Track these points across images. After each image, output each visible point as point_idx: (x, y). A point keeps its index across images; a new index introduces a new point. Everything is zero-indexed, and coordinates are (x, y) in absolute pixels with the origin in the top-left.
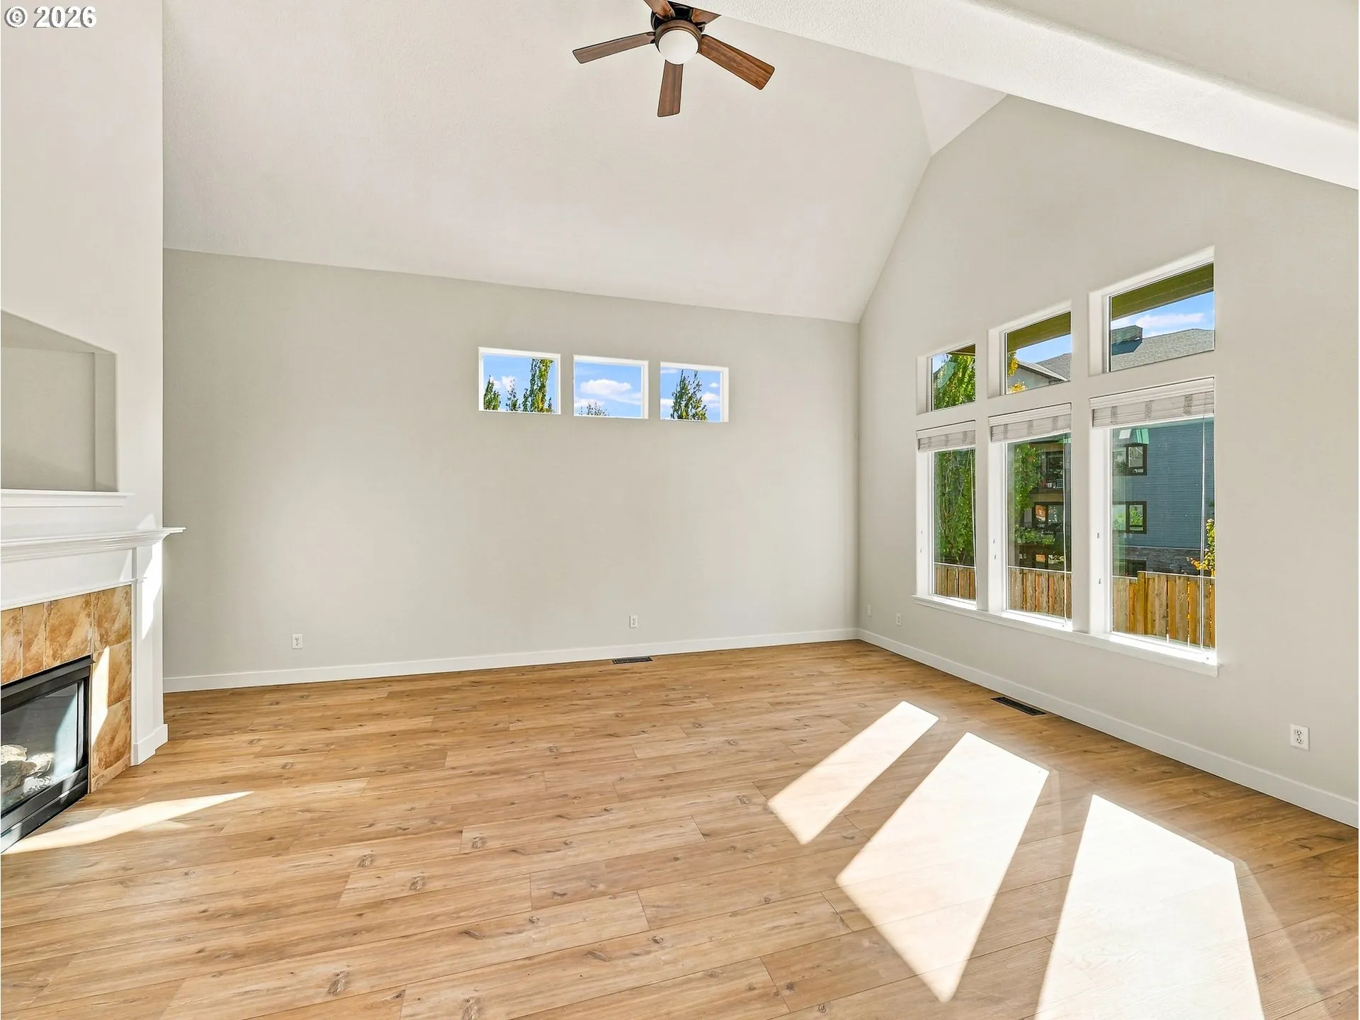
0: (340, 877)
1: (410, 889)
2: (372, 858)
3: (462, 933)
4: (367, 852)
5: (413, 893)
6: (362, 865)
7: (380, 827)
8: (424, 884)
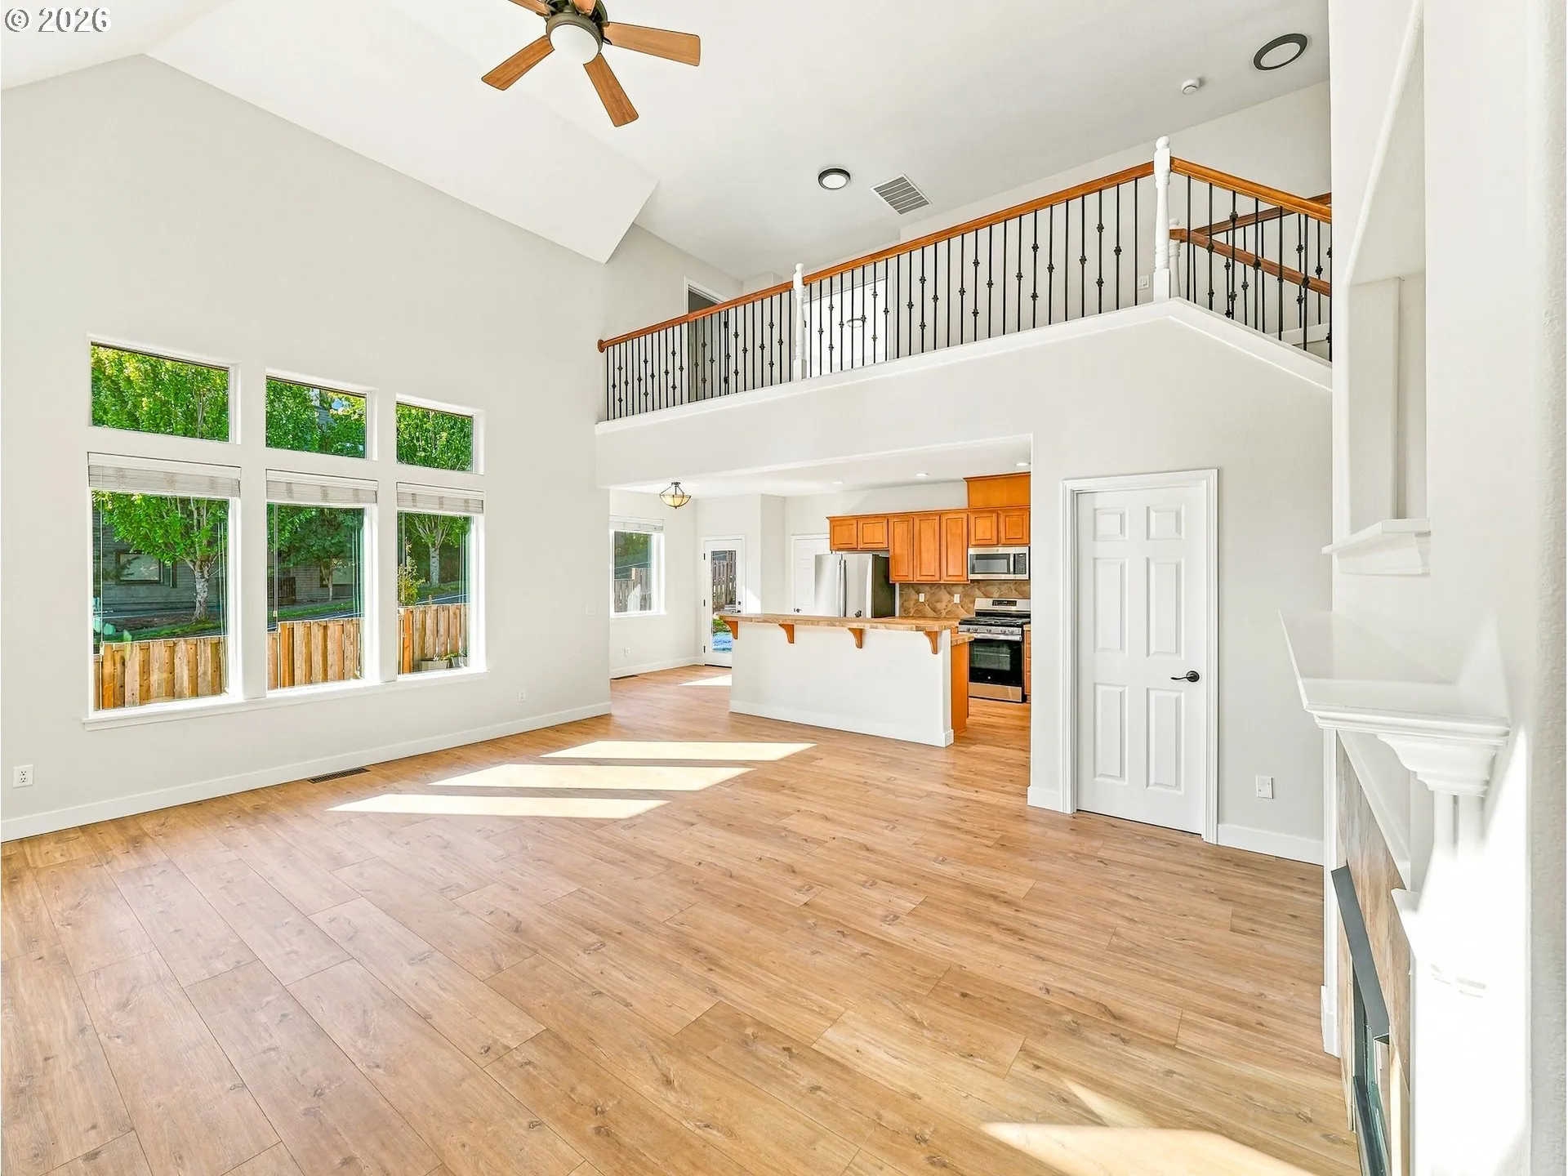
0: (915, 915)
1: (877, 883)
2: (884, 919)
3: (872, 850)
4: (885, 927)
5: (877, 881)
6: (896, 917)
7: (858, 947)
8: (866, 882)
